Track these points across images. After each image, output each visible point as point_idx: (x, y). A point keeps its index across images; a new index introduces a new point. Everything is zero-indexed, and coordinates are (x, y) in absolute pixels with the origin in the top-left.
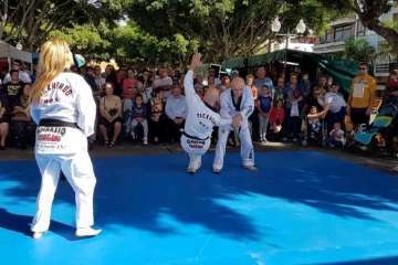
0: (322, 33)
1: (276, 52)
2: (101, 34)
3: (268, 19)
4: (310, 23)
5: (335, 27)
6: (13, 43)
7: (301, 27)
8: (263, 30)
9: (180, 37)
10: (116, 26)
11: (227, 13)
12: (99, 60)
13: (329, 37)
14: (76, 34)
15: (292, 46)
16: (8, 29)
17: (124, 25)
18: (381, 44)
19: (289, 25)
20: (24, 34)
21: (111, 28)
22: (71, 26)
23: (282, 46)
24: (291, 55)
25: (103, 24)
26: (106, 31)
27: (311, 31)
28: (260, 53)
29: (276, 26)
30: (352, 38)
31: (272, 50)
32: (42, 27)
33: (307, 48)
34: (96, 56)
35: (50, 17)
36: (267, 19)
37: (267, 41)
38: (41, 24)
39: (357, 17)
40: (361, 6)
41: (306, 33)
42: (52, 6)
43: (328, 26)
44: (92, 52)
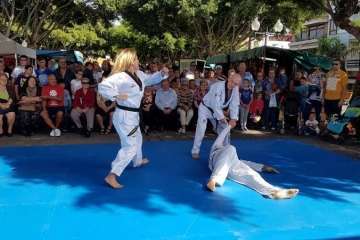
0: (298, 32)
1: (255, 49)
2: (98, 33)
3: (249, 19)
4: (286, 23)
5: (309, 26)
6: (19, 40)
7: (279, 26)
8: (244, 29)
9: (168, 36)
10: (111, 26)
11: (211, 14)
12: (96, 56)
13: (305, 36)
14: (76, 32)
15: (270, 44)
16: (15, 28)
17: (118, 25)
18: (351, 42)
19: (268, 24)
20: (29, 33)
21: (107, 27)
22: (71, 26)
23: (261, 44)
24: (269, 51)
25: (100, 24)
26: (103, 30)
27: (287, 30)
28: (241, 49)
29: (256, 25)
30: (325, 36)
31: (252, 47)
32: (45, 27)
33: (284, 45)
34: (93, 52)
35: (53, 17)
36: (247, 19)
37: (248, 39)
38: (44, 24)
39: (330, 17)
40: (333, 7)
41: (283, 32)
42: (54, 7)
43: (303, 25)
44: (90, 49)
